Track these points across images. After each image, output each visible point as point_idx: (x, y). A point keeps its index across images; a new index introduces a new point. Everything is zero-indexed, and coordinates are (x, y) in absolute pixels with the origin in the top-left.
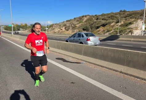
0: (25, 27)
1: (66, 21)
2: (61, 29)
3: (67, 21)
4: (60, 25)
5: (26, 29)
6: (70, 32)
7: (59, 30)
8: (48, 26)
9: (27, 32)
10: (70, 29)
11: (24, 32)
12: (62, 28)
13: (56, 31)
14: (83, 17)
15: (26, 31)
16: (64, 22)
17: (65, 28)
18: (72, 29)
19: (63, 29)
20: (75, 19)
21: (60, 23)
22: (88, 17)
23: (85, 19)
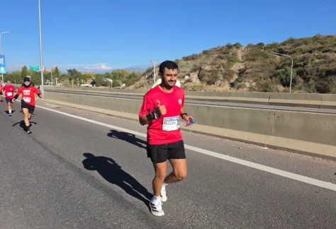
0: (55, 76)
2: (189, 81)
3: (186, 59)
5: (58, 81)
10: (217, 78)
12: (187, 78)
16: (177, 61)
17: (200, 77)
18: (224, 78)
20: (205, 52)
22: (243, 48)
23: (240, 54)
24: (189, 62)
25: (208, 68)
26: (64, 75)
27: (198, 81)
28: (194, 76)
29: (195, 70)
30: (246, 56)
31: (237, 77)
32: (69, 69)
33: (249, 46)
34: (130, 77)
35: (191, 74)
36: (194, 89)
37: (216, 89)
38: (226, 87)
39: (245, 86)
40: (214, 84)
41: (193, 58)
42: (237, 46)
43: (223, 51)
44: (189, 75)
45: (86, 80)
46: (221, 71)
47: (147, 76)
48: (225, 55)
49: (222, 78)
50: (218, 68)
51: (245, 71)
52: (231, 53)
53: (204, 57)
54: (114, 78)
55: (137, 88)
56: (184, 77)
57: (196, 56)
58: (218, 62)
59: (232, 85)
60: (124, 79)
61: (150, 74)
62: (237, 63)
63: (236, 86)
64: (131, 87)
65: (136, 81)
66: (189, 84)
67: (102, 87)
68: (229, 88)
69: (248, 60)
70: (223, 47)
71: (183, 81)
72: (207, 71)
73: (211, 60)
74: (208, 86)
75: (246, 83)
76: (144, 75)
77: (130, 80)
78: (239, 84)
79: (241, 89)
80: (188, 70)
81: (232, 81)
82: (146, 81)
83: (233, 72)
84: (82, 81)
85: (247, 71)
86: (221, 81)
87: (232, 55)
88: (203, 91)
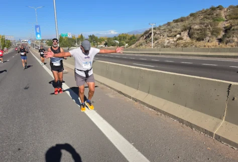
1: (171, 21)
2: (180, 39)
3: (176, 21)
10: (205, 35)
12: (178, 36)
13: (166, 44)
14: (213, 9)
16: (169, 24)
17: (190, 35)
18: (212, 35)
19: (184, 38)
20: (192, 15)
21: (160, 26)
22: (226, 10)
23: (223, 14)
24: (178, 23)
25: (197, 27)
26: (86, 39)
27: (188, 38)
28: (185, 35)
29: (185, 30)
30: (229, 15)
31: (223, 34)
32: (89, 35)
33: (231, 7)
34: (131, 39)
35: (182, 33)
36: (185, 46)
37: (206, 45)
38: (214, 42)
39: (233, 41)
40: (203, 40)
41: (182, 20)
42: (220, 8)
43: (208, 13)
44: (180, 34)
45: (101, 42)
46: (209, 29)
47: (145, 37)
48: (210, 16)
49: (210, 35)
50: (206, 26)
51: (231, 27)
52: (215, 14)
53: (191, 18)
54: (120, 40)
55: (137, 47)
56: (175, 36)
57: (184, 18)
58: (206, 21)
59: (220, 40)
60: (127, 40)
61: (147, 35)
62: (222, 22)
63: (225, 41)
64: (133, 46)
65: (137, 41)
66: (180, 41)
67: (111, 47)
68: (217, 43)
69: (231, 19)
70: (207, 10)
71: (175, 39)
72: (196, 29)
73: (198, 21)
74: (198, 42)
75: (234, 38)
76: (142, 36)
77: (132, 41)
78: (228, 39)
79: (230, 44)
80: (179, 30)
81: (220, 37)
82: (144, 41)
83: (220, 29)
84: (98, 43)
85: (233, 28)
86: (210, 37)
87: (217, 15)
88: (193, 46)
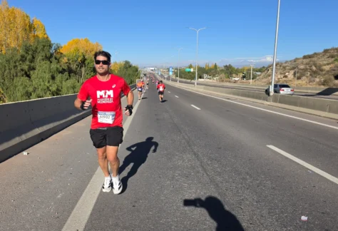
0: (213, 71)
2: (286, 77)
4: (284, 68)
5: (214, 76)
6: (304, 82)
7: (278, 79)
8: (264, 67)
9: (215, 81)
10: (304, 75)
11: (211, 81)
12: (287, 74)
15: (215, 78)
17: (295, 74)
18: (311, 75)
19: (289, 76)
26: (222, 71)
27: (292, 77)
28: (292, 72)
44: (289, 72)
72: (300, 69)
